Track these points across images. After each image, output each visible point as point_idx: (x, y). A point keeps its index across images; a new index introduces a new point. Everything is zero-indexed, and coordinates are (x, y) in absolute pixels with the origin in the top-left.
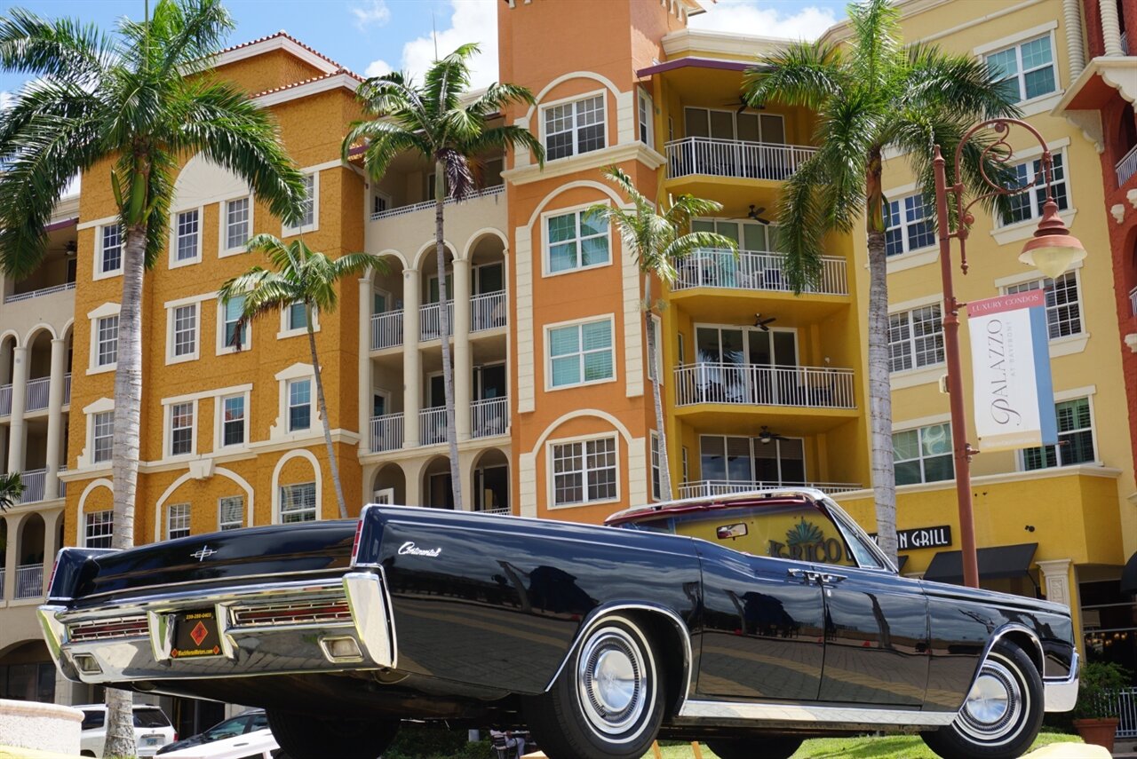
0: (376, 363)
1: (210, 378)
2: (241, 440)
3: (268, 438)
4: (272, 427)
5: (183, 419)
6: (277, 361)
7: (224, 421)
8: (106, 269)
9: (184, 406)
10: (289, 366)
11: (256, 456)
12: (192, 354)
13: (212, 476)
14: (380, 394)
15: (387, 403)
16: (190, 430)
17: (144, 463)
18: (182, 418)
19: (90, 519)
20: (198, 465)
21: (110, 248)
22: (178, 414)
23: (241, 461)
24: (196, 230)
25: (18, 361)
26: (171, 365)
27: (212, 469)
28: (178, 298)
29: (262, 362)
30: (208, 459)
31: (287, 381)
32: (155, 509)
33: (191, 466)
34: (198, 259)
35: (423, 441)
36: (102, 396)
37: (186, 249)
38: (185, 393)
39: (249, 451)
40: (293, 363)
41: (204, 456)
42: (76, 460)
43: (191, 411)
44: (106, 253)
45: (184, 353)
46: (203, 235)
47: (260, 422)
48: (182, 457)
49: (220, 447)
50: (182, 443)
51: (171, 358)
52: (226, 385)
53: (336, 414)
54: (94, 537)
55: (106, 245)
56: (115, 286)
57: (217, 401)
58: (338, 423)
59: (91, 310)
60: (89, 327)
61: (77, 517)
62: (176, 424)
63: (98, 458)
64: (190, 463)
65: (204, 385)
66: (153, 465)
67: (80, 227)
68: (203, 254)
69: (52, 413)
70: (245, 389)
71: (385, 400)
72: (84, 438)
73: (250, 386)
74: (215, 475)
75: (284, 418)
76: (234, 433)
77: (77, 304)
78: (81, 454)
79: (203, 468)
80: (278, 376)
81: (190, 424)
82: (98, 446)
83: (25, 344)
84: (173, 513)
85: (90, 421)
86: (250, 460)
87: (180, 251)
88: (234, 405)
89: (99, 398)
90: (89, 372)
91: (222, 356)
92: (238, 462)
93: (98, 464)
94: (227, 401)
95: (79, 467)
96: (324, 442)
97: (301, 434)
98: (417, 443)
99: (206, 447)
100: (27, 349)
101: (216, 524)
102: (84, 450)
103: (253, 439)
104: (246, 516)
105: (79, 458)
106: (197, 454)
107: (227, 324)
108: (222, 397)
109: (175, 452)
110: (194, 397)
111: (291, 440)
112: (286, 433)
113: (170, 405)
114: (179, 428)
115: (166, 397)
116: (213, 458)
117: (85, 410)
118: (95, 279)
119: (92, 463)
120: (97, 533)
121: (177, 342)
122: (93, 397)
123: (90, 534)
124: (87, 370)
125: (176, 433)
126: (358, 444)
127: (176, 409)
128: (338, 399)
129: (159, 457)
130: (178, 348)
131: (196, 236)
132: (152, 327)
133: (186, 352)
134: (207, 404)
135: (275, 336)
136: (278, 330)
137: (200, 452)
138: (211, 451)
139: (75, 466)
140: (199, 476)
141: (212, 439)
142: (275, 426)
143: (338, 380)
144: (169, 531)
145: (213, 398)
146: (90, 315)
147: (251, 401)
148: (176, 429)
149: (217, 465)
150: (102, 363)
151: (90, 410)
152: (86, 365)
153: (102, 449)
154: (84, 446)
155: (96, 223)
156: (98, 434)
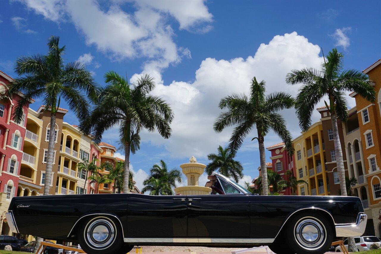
8: (366, 122)
19: (375, 187)
21: (366, 116)
25: (352, 149)
42: (368, 172)
44: (365, 117)
54: (376, 191)
55: (364, 116)
56: (368, 125)
59: (364, 133)
60: (365, 137)
67: (358, 112)
69: (361, 160)
72: (369, 166)
77: (361, 132)
78: (369, 170)
83: (353, 144)
85: (369, 161)
89: (370, 155)
90: (367, 148)
93: (374, 172)
95: (369, 173)
100: (353, 145)
102: (369, 169)
105: (369, 171)
118: (363, 125)
122: (369, 155)
123: (375, 190)
132: (380, 134)
139: (368, 173)
146: (364, 134)
150: (369, 145)
151: (369, 158)
152: (366, 147)
153: (374, 168)
154: (369, 168)
155: (361, 111)
156: (372, 164)
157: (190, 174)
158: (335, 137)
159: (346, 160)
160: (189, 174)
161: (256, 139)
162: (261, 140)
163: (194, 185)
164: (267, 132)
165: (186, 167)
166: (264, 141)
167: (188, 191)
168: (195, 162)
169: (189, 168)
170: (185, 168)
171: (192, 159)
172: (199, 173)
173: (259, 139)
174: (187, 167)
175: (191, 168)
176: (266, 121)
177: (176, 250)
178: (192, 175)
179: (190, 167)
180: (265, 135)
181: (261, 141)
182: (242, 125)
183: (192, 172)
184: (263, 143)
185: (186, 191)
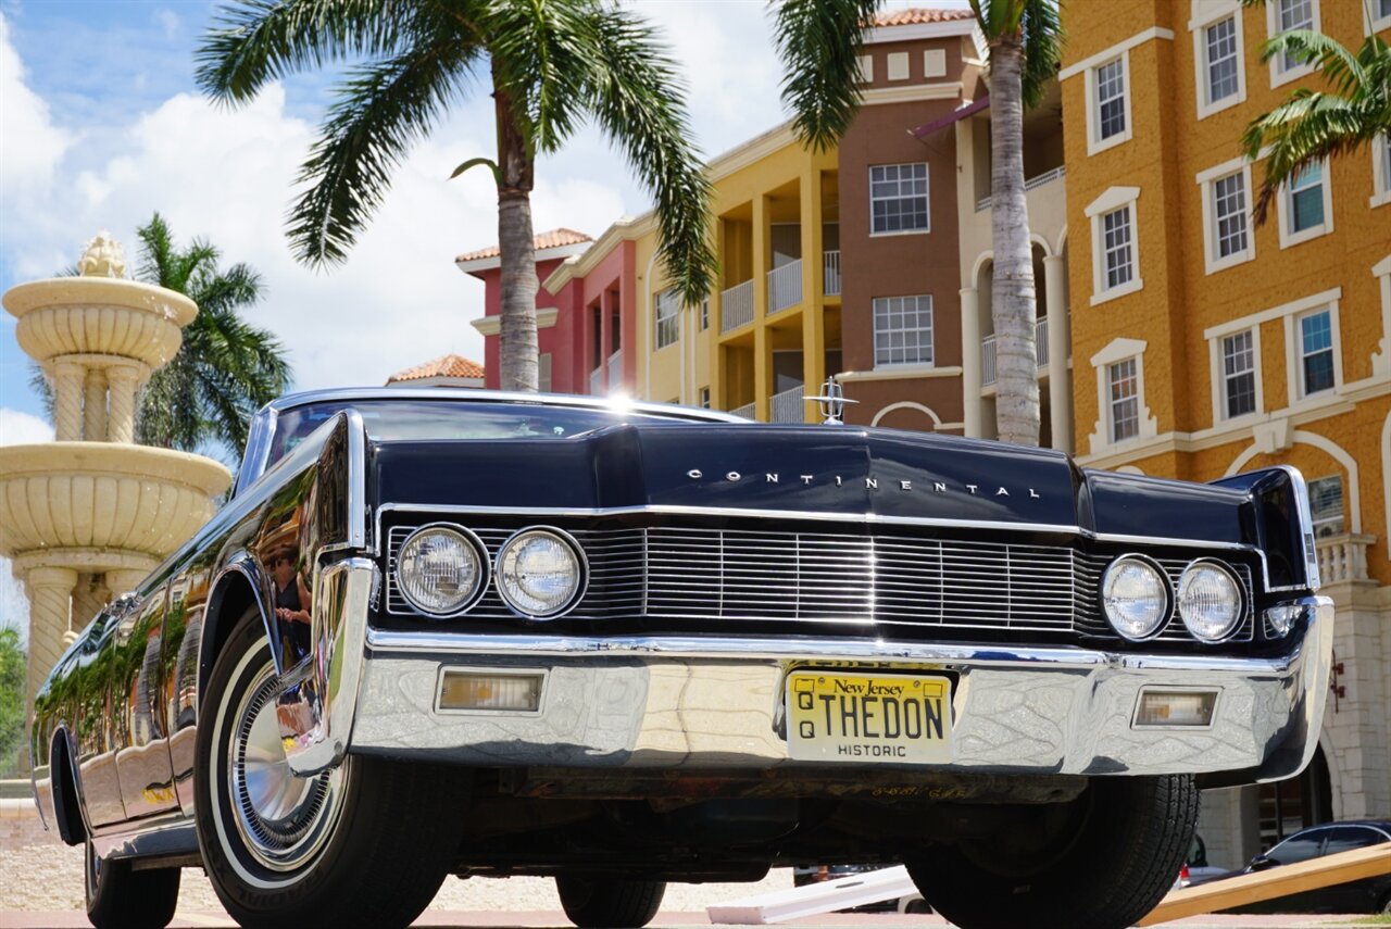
1: (1275, 287)
2: (1331, 384)
3: (1369, 374)
4: (1374, 356)
5: (1240, 358)
6: (1374, 245)
7: (1302, 355)
8: (1105, 135)
9: (1239, 338)
11: (1353, 408)
12: (1245, 251)
13: (1290, 446)
16: (1251, 375)
17: (1184, 436)
18: (1237, 357)
20: (1266, 431)
21: (1108, 100)
22: (1232, 352)
23: (1334, 417)
24: (1233, 49)
26: (1214, 274)
27: (1288, 434)
28: (1216, 163)
29: (1349, 250)
30: (1280, 419)
33: (1258, 433)
34: (1240, 96)
36: (1117, 336)
37: (1221, 82)
38: (1238, 316)
39: (1342, 399)
41: (1275, 414)
42: (1088, 441)
43: (1249, 345)
44: (1104, 108)
45: (1233, 252)
46: (1246, 56)
47: (1355, 350)
48: (1243, 420)
49: (1299, 398)
50: (1240, 398)
51: (1213, 263)
52: (1299, 296)
55: (1103, 97)
56: (1121, 159)
57: (1288, 324)
59: (1088, 202)
60: (1089, 230)
62: (1230, 370)
63: (1119, 434)
64: (1255, 429)
65: (1266, 300)
66: (1201, 438)
67: (1063, 74)
68: (1247, 87)
69: (1053, 370)
70: (1329, 299)
72: (1095, 405)
73: (1336, 293)
74: (1295, 444)
76: (1318, 375)
77: (1070, 195)
78: (1094, 431)
79: (1274, 434)
80: (1378, 270)
81: (1250, 365)
82: (1117, 415)
85: (1102, 377)
86: (1347, 414)
87: (1213, 88)
88: (1315, 327)
89: (1113, 339)
90: (1095, 300)
91: (1290, 248)
92: (1329, 418)
93: (1121, 443)
94: (1304, 321)
99: (1277, 401)
102: (1097, 424)
103: (1347, 378)
104: (1348, 506)
105: (1091, 436)
106: (1265, 412)
107: (1295, 196)
108: (1295, 315)
109: (1233, 412)
110: (1252, 322)
113: (1219, 338)
114: (1236, 374)
115: (1210, 326)
116: (1289, 417)
117: (1094, 360)
118: (1091, 152)
119: (1109, 442)
121: (1222, 235)
122: (1104, 339)
124: (1092, 298)
125: (1231, 383)
127: (1229, 344)
129: (1210, 425)
130: (1223, 244)
131: (1234, 59)
132: (1180, 217)
133: (1235, 249)
134: (1273, 329)
135: (1366, 204)
136: (1372, 193)
137: (1268, 409)
138: (1286, 405)
140: (1269, 449)
141: (1285, 385)
142: (1379, 352)
145: (1281, 318)
146: (1089, 211)
147: (1341, 316)
148: (1230, 376)
149: (1297, 428)
150: (1112, 283)
151: (1101, 359)
152: (1090, 290)
153: (1124, 420)
154: (1096, 417)
155: (1086, 65)
156: (1116, 396)
157: (81, 359)
158: (1005, 199)
159: (960, 363)
160: (69, 358)
161: (485, 167)
162: (514, 183)
163: (107, 439)
164: (569, 127)
165: (49, 307)
166: (531, 188)
167: (67, 481)
168: (118, 271)
169: (77, 315)
170: (48, 316)
171: (96, 251)
172: (142, 355)
173: (501, 173)
174: (65, 306)
175: (92, 315)
176: (566, 52)
177: (17, 900)
178: (89, 371)
179: (86, 306)
180: (553, 148)
181: (517, 186)
182: (390, 72)
183: (93, 347)
184: (527, 199)
185: (48, 475)
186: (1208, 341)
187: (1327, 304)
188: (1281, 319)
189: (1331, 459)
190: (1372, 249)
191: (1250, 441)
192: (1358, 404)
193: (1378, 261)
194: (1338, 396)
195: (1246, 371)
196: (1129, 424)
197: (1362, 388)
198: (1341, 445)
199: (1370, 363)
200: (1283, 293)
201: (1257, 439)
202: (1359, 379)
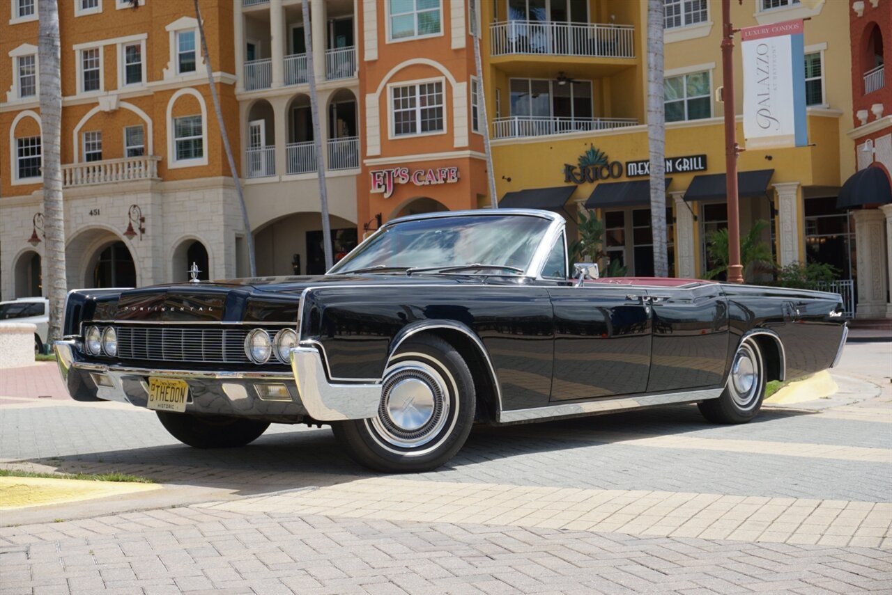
0: (248, 17)
1: (112, 28)
2: (140, 80)
3: (161, 78)
4: (164, 70)
5: (92, 62)
6: (167, 15)
7: (125, 64)
9: (92, 51)
10: (176, 19)
11: (153, 94)
12: (96, 8)
13: (117, 109)
14: (251, 42)
15: (258, 49)
16: (98, 71)
17: (65, 98)
18: (90, 61)
20: (106, 100)
22: (87, 58)
23: (141, 97)
26: (79, 17)
27: (117, 104)
29: (154, 16)
30: (113, 95)
31: (176, 32)
32: (72, 135)
33: (101, 100)
35: (288, 82)
36: (24, 42)
38: (92, 41)
39: (147, 89)
40: (180, 17)
41: (110, 92)
43: (97, 55)
47: (155, 65)
48: (92, 94)
49: (123, 86)
50: (91, 81)
51: (79, 11)
52: (125, 34)
53: (217, 60)
57: (119, 48)
58: (218, 67)
61: (9, 141)
62: (86, 66)
63: (23, 93)
64: (99, 98)
65: (107, 34)
66: (70, 99)
71: (256, 47)
73: (145, 36)
74: (120, 108)
75: (174, 63)
76: (134, 74)
79: (110, 102)
80: (168, 28)
81: (98, 66)
82: (23, 84)
84: (87, 139)
86: (148, 96)
88: (133, 51)
91: (121, 10)
92: (138, 97)
94: (127, 47)
96: (207, 82)
97: (188, 76)
98: (283, 83)
99: (111, 86)
101: (122, 147)
103: (150, 79)
104: (146, 141)
106: (105, 90)
108: (123, 44)
109: (87, 89)
110: (100, 44)
111: (181, 80)
112: (176, 74)
113: (81, 50)
114: (89, 70)
115: (76, 43)
116: (118, 95)
117: (11, 54)
119: (18, 97)
120: (27, 154)
124: (10, 21)
125: (86, 74)
126: (234, 84)
127: (86, 53)
128: (218, 47)
129: (74, 93)
133: (91, 6)
134: (111, 50)
137: (107, 89)
138: (116, 88)
140: (107, 109)
141: (116, 78)
142: (167, 68)
143: (217, 31)
144: (85, 153)
147: (147, 48)
148: (86, 70)
149: (122, 100)
186: (74, 51)
187: (140, 41)
188: (115, 45)
189: (138, 117)
190: (166, 17)
191: (97, 104)
192: (156, 93)
193: (168, 24)
194: (142, 87)
195: (95, 69)
196: (29, 88)
197: (157, 85)
198: (144, 111)
199: (162, 73)
200: (117, 32)
201: (101, 103)
202: (157, 80)
